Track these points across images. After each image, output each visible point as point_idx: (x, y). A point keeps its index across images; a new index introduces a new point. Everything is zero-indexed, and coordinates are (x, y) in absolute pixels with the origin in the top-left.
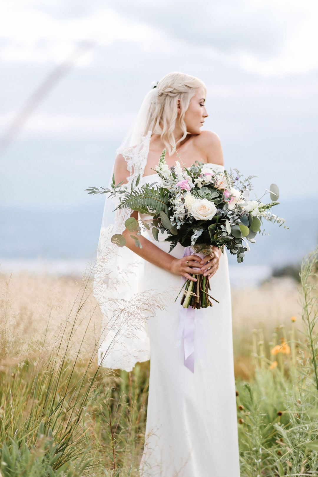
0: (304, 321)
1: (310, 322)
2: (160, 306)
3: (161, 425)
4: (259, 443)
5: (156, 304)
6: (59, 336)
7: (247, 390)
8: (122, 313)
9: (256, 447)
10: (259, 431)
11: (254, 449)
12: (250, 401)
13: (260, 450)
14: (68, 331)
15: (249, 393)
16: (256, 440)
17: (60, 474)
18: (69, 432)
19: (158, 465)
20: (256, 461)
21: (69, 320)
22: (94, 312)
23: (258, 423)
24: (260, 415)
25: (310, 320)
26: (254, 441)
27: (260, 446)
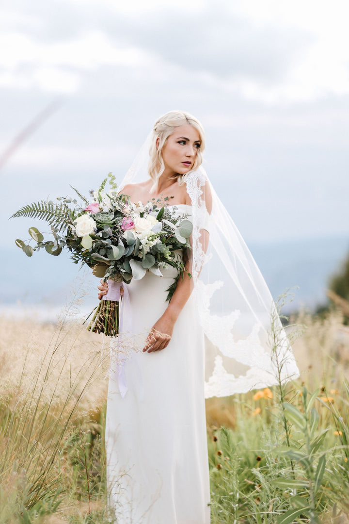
0: (274, 362)
1: (279, 363)
2: (135, 348)
3: (134, 465)
4: (236, 488)
5: (132, 346)
6: (35, 378)
7: (224, 434)
8: (98, 355)
9: (233, 492)
10: (236, 475)
11: (232, 493)
12: (227, 446)
13: (238, 495)
14: (44, 373)
15: (226, 437)
16: (233, 485)
17: (33, 513)
18: (44, 474)
19: (128, 503)
20: (233, 505)
21: (45, 363)
22: (69, 353)
23: (235, 467)
24: (237, 459)
25: (279, 362)
26: (231, 485)
27: (237, 491)
